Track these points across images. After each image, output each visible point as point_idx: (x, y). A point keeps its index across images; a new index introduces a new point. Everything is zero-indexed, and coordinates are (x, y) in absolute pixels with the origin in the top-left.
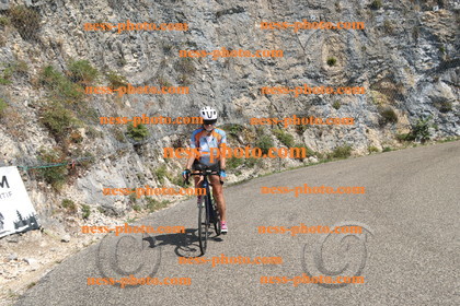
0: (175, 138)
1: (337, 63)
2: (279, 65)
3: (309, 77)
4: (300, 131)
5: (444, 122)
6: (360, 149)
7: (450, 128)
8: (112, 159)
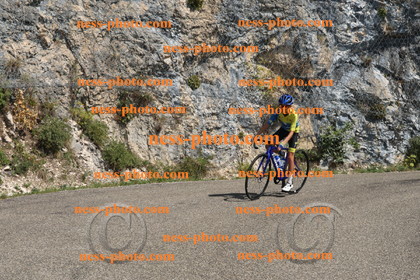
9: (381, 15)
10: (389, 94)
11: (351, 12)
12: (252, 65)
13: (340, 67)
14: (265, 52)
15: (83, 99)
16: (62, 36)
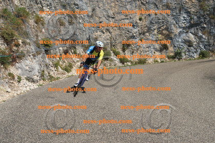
0: (65, 48)
1: (143, 20)
2: (117, 18)
4: (124, 50)
5: (189, 51)
6: (150, 61)
7: (192, 54)
8: (34, 56)
9: (191, 19)
10: (194, 39)
11: (183, 18)
12: (157, 34)
13: (180, 33)
14: (160, 31)
15: (114, 46)
16: (108, 30)
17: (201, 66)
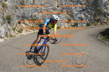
0: (19, 21)
1: (59, 7)
2: (46, 6)
3: (53, 9)
7: (83, 24)
8: (2, 24)
10: (84, 17)
11: (79, 7)
12: (66, 14)
13: (77, 14)
15: (44, 20)
16: (41, 12)
17: (87, 30)
